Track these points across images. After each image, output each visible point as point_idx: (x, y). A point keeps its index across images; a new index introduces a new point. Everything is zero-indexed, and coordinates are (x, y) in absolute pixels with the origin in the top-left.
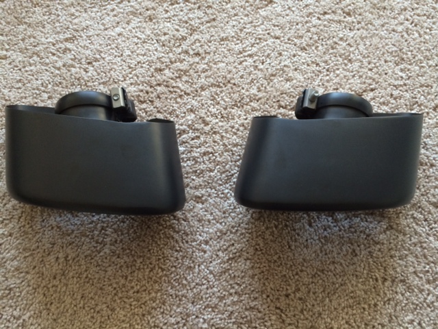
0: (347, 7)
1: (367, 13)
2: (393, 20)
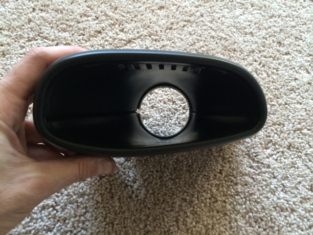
0: (201, 48)
1: (219, 54)
2: (243, 61)
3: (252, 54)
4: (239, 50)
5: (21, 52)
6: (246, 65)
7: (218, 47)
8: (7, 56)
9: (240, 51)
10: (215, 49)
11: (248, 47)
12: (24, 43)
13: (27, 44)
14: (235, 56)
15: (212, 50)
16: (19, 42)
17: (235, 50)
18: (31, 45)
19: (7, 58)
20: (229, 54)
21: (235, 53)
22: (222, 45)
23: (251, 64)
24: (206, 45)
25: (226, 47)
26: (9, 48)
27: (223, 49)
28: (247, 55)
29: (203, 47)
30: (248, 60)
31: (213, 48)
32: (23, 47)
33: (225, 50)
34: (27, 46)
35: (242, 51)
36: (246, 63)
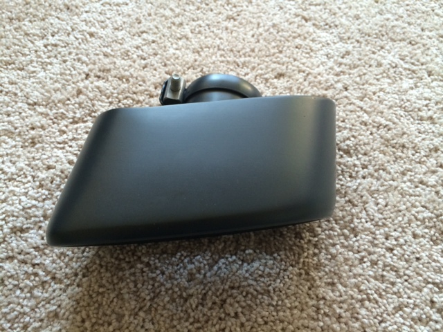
0: (344, 141)
1: (377, 152)
2: (419, 165)
3: (435, 155)
4: (411, 146)
5: (60, 139)
6: (425, 174)
7: (374, 140)
8: (38, 145)
9: (414, 148)
10: (368, 144)
11: (427, 142)
12: (67, 126)
13: (71, 127)
14: (404, 156)
15: (365, 144)
16: (58, 124)
17: (404, 146)
18: (76, 129)
19: (37, 149)
20: (394, 153)
21: (405, 151)
22: (382, 137)
23: (434, 172)
24: (353, 136)
25: (388, 140)
26: (42, 133)
27: (383, 144)
28: (426, 156)
29: (348, 139)
30: (429, 164)
31: (366, 141)
32: (64, 132)
33: (387, 146)
34: (70, 131)
35: (416, 149)
36: (424, 169)
